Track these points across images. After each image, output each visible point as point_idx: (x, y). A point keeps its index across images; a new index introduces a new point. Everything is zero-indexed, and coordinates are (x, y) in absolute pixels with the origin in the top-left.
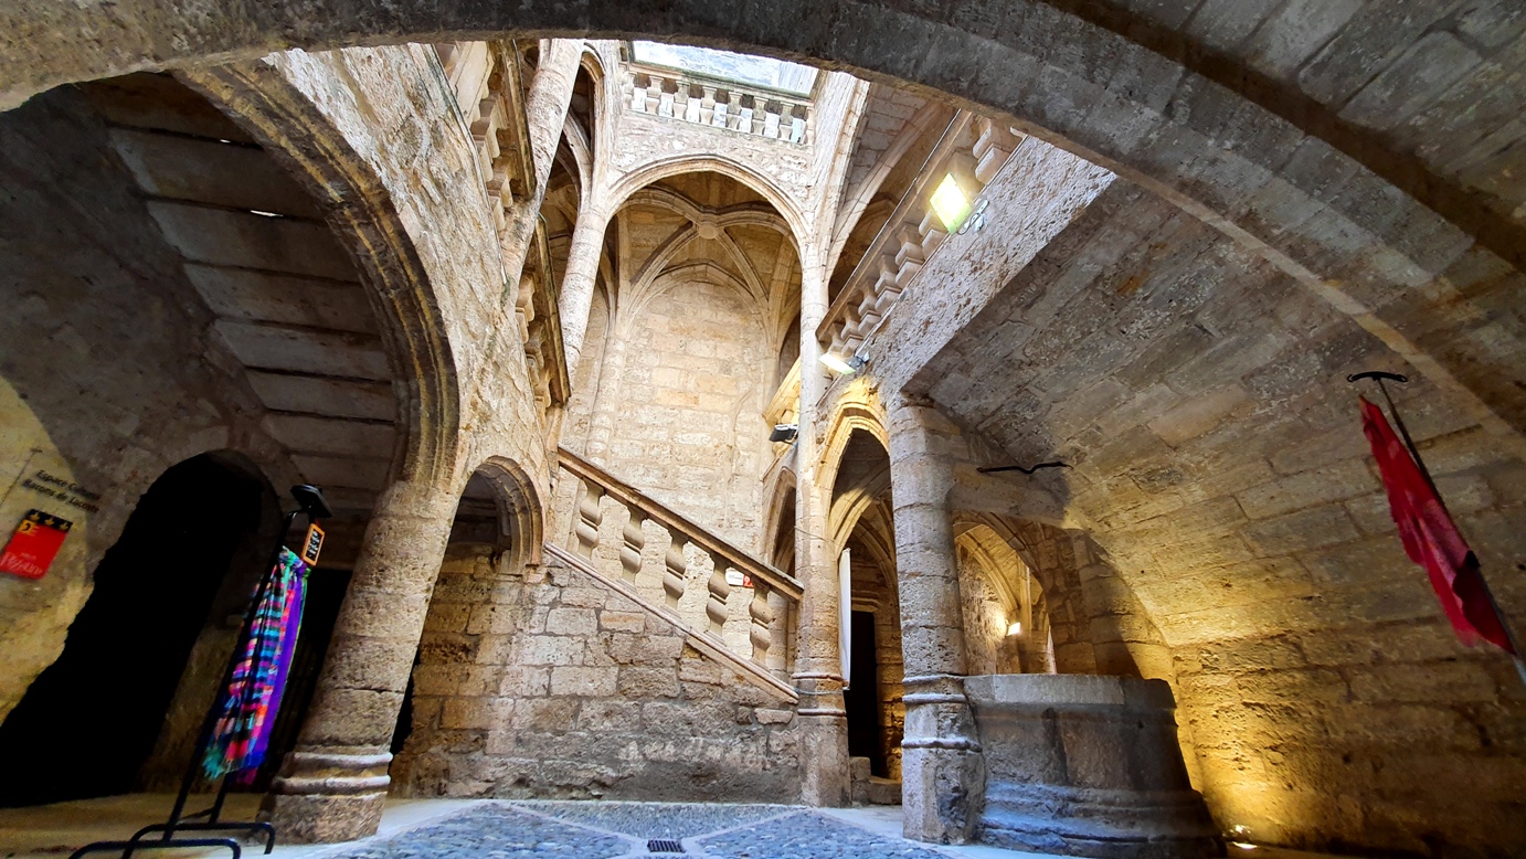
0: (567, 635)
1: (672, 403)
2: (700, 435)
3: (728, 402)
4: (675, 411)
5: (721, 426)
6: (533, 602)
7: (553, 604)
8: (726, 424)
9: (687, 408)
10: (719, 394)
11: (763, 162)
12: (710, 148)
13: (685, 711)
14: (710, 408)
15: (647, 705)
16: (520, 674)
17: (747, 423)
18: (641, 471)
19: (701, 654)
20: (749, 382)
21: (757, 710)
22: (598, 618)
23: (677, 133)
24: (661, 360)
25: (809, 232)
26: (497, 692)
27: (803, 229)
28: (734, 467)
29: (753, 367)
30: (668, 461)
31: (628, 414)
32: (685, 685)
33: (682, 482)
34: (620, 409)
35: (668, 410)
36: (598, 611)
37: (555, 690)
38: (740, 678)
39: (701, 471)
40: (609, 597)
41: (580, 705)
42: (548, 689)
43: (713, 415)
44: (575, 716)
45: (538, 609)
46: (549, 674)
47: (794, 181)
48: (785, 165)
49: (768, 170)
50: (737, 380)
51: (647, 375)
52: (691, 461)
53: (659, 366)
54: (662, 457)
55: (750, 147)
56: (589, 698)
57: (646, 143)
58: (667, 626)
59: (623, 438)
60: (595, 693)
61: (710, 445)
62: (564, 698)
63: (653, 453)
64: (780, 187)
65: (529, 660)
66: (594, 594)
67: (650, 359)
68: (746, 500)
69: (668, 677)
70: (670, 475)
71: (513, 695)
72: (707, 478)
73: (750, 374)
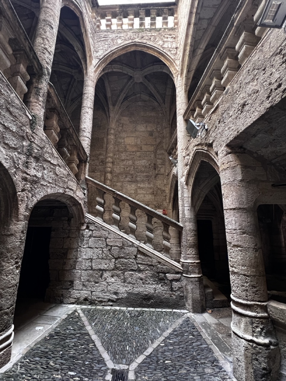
0: (96, 248)
1: (132, 150)
2: (143, 161)
3: (153, 147)
4: (134, 153)
5: (151, 157)
6: (83, 237)
7: (90, 237)
8: (152, 156)
9: (138, 151)
10: (149, 145)
11: (156, 40)
12: (133, 39)
13: (140, 275)
14: (146, 150)
15: (126, 273)
16: (82, 262)
17: (160, 154)
18: (124, 176)
19: (144, 254)
20: (160, 138)
21: (167, 275)
22: (106, 241)
23: (119, 35)
24: (127, 135)
25: (178, 69)
26: (75, 268)
27: (175, 69)
28: (157, 172)
29: (161, 132)
30: (133, 172)
31: (118, 156)
32: (139, 265)
33: (138, 179)
34: (115, 155)
35: (132, 153)
36: (106, 239)
37: (94, 267)
38: (160, 263)
39: (145, 174)
40: (109, 233)
41: (102, 273)
42: (91, 267)
43: (148, 153)
44: (101, 276)
45: (85, 239)
46: (91, 261)
47: (170, 47)
48: (165, 40)
49: (158, 44)
50: (155, 138)
51: (123, 141)
52: (141, 170)
53: (127, 137)
54: (131, 171)
55: (150, 35)
56: (105, 270)
57: (107, 43)
58: (131, 244)
59: (116, 165)
60: (107, 268)
61: (148, 164)
62: (97, 270)
63: (128, 169)
64: (164, 51)
65: (84, 257)
66: (104, 233)
67: (124, 135)
68: (162, 183)
69: (133, 263)
70: (134, 177)
71: (80, 269)
72: (147, 176)
73: (160, 135)
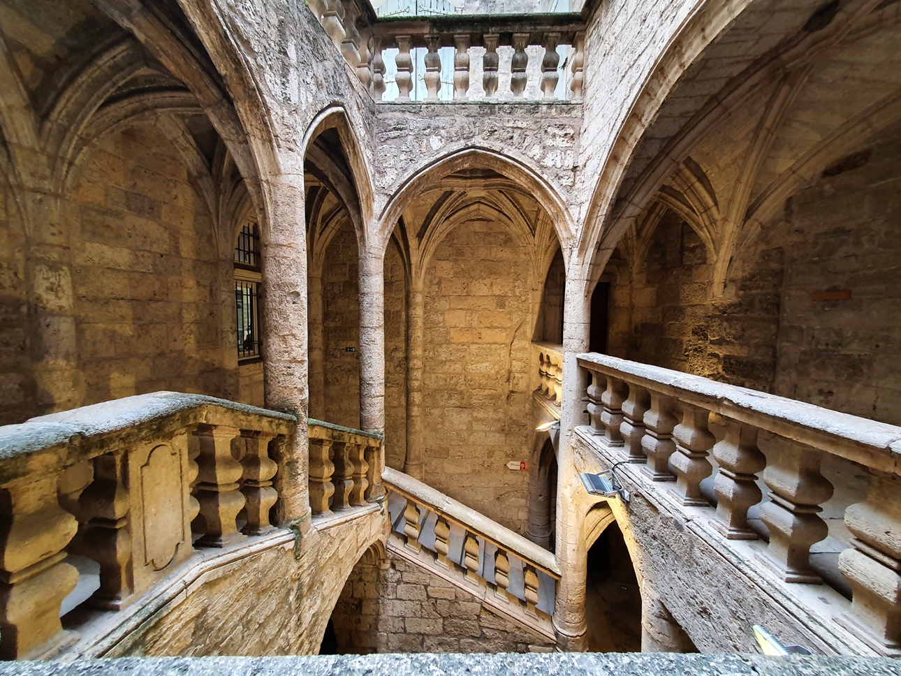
0: (409, 600)
1: (462, 340)
2: (484, 365)
3: (504, 334)
4: (465, 347)
5: (500, 355)
6: (386, 580)
7: (398, 582)
8: (504, 352)
9: (473, 343)
10: (497, 328)
11: (526, 144)
12: (468, 138)
13: (485, 645)
14: (491, 341)
15: (462, 641)
16: (387, 620)
17: (519, 350)
19: (492, 614)
20: (520, 313)
21: (530, 646)
22: (426, 590)
24: (450, 304)
25: (574, 232)
26: (377, 629)
27: (567, 229)
28: (511, 386)
29: (523, 298)
30: (463, 388)
31: (431, 353)
32: (484, 630)
33: (474, 401)
34: (425, 351)
35: (460, 347)
36: (426, 587)
37: (408, 630)
38: (519, 628)
39: (487, 392)
40: (431, 578)
41: (423, 639)
42: (405, 629)
43: (493, 346)
44: (422, 644)
45: (390, 585)
46: (403, 620)
48: (549, 142)
49: (531, 154)
50: (510, 313)
51: (441, 318)
52: (480, 384)
53: (449, 309)
54: (459, 385)
55: (511, 124)
56: (428, 635)
57: (404, 148)
58: (469, 597)
60: (431, 633)
61: (493, 372)
62: (414, 634)
63: (452, 382)
64: (545, 177)
65: (391, 613)
66: (422, 576)
67: (442, 304)
68: (520, 411)
69: (473, 626)
70: (465, 397)
71: (385, 631)
72: (492, 397)
73: (520, 305)
